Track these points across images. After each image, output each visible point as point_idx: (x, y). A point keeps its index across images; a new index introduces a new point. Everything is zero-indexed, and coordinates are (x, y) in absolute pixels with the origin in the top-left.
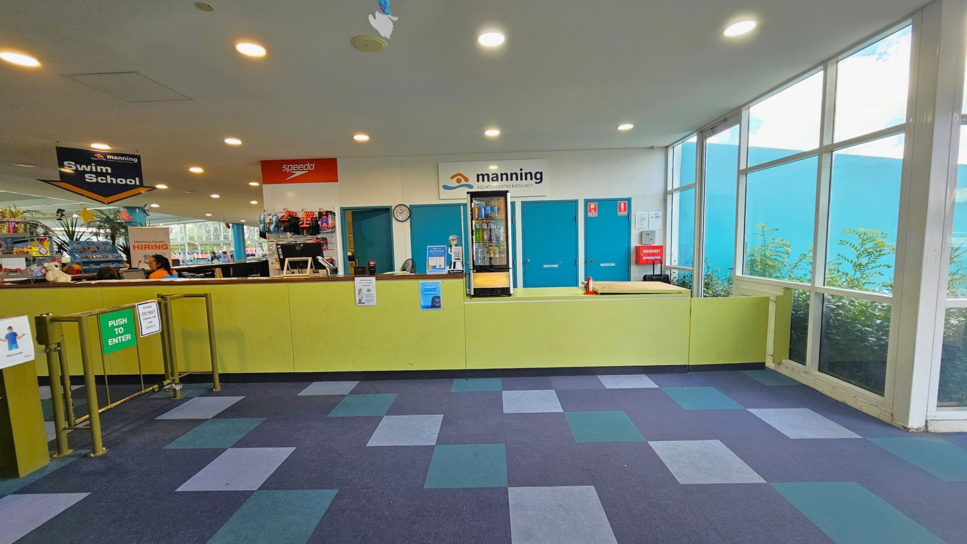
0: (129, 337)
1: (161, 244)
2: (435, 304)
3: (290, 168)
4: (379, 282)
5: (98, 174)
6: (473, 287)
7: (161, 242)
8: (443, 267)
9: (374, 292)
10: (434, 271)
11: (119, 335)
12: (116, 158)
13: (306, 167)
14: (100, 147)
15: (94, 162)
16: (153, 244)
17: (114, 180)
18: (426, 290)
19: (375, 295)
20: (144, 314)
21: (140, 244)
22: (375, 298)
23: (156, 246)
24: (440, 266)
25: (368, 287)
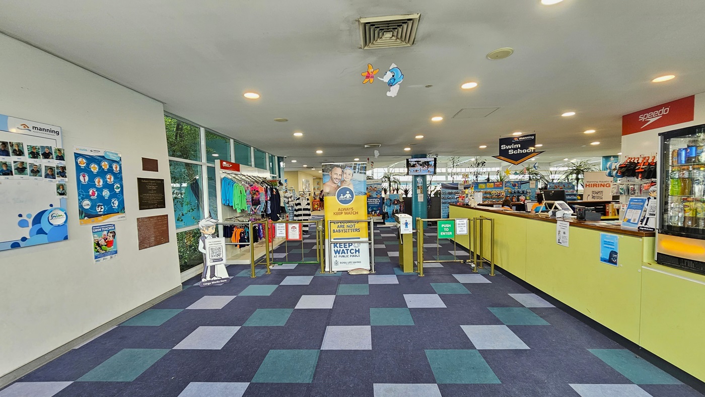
0: (451, 233)
1: (606, 183)
2: (612, 259)
3: (646, 116)
4: (571, 227)
5: (514, 149)
6: (657, 251)
7: (605, 182)
8: (636, 222)
9: (567, 235)
10: (628, 225)
11: (446, 231)
12: (524, 138)
13: (661, 112)
14: (517, 134)
15: (513, 143)
16: (600, 183)
17: (521, 151)
18: (606, 243)
19: (568, 238)
20: (459, 224)
21: (590, 183)
22: (568, 241)
23: (601, 184)
24: (634, 220)
25: (564, 230)
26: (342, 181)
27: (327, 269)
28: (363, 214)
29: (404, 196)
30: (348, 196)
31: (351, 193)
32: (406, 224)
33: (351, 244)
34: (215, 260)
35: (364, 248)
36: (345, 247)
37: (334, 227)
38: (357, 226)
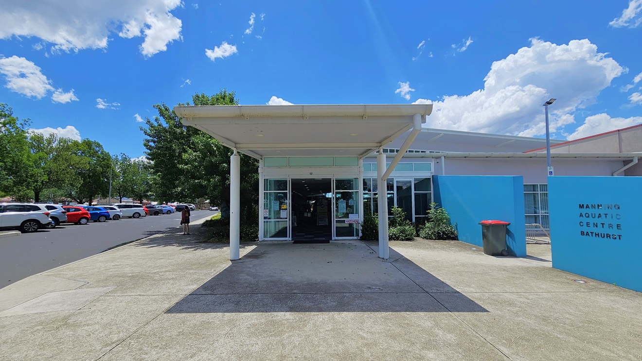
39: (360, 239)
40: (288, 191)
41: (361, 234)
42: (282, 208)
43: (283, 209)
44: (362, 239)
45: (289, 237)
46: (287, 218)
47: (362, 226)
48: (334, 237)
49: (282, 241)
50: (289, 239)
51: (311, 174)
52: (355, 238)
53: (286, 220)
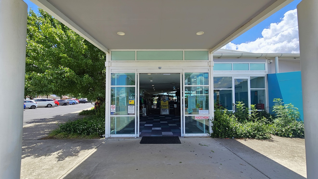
26: (164, 98)
27: (161, 114)
28: (168, 104)
29: (175, 101)
30: (165, 101)
31: (166, 100)
32: (175, 106)
33: (165, 109)
34: (144, 112)
35: (168, 110)
36: (164, 110)
37: (163, 106)
38: (167, 106)
39: (211, 137)
40: (136, 86)
41: (211, 131)
42: (130, 103)
43: (131, 105)
44: (213, 136)
45: (137, 133)
46: (134, 114)
47: (213, 122)
48: (184, 134)
49: (129, 138)
50: (136, 135)
51: (160, 68)
52: (205, 135)
53: (134, 116)
